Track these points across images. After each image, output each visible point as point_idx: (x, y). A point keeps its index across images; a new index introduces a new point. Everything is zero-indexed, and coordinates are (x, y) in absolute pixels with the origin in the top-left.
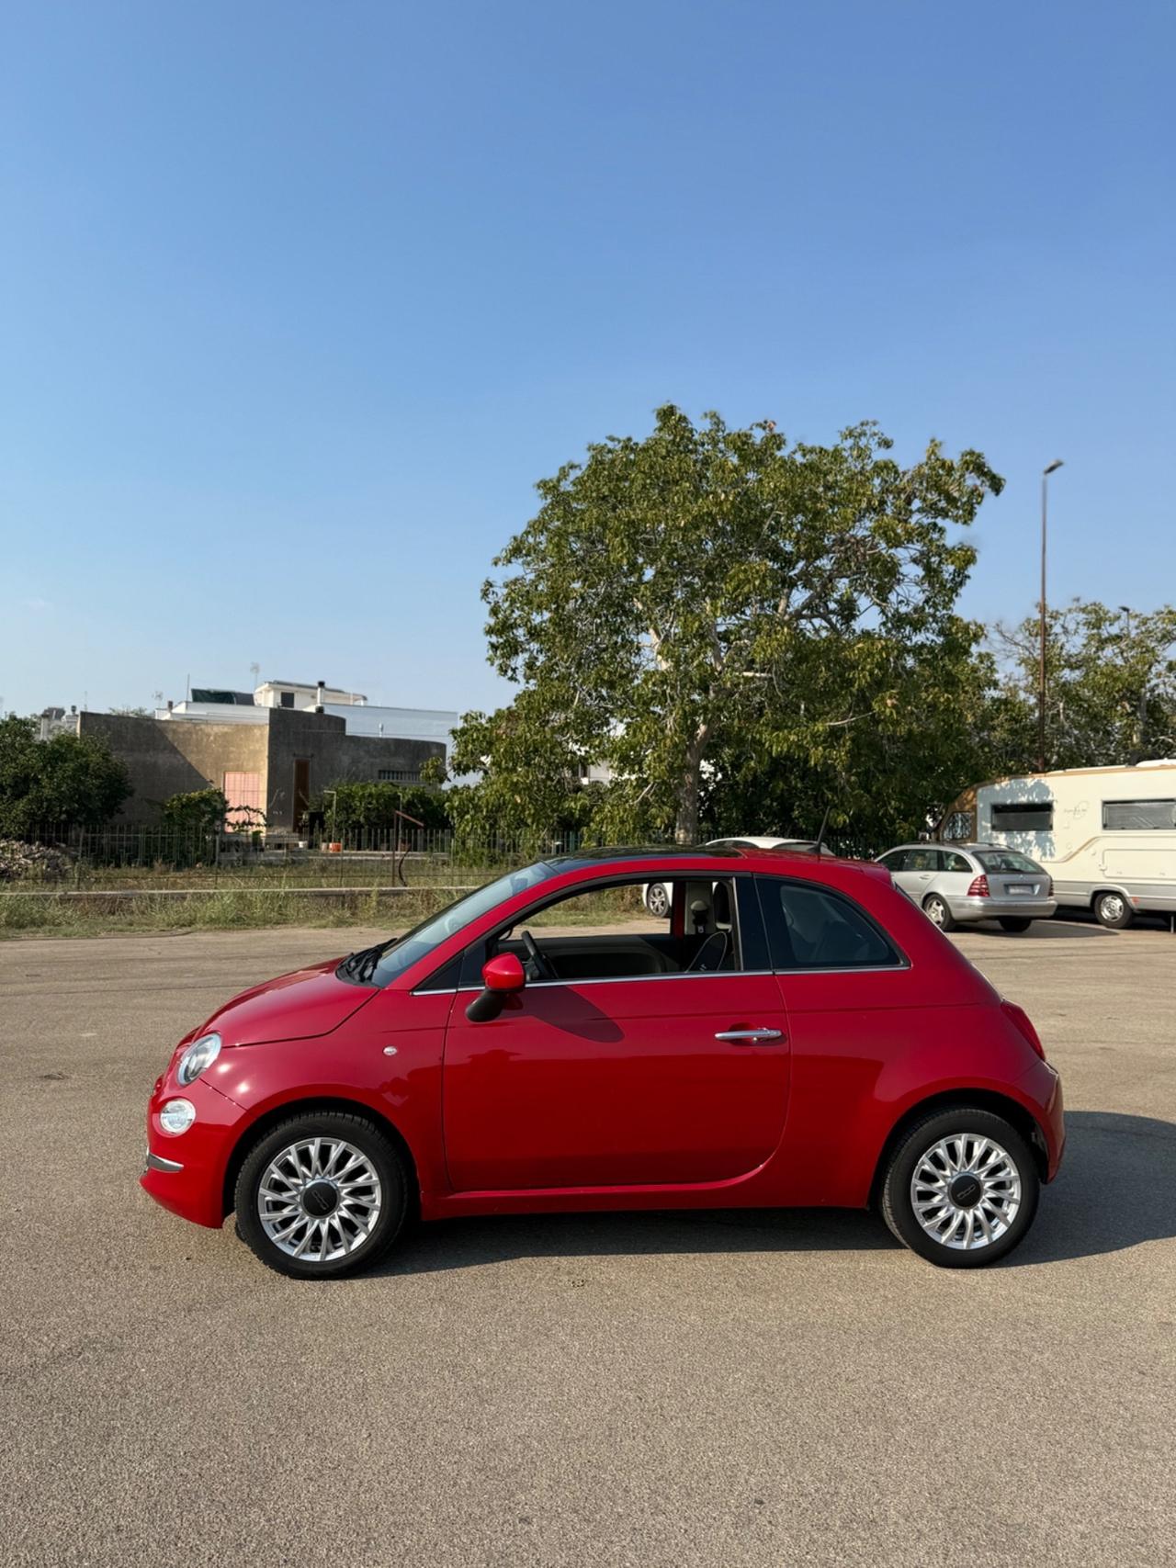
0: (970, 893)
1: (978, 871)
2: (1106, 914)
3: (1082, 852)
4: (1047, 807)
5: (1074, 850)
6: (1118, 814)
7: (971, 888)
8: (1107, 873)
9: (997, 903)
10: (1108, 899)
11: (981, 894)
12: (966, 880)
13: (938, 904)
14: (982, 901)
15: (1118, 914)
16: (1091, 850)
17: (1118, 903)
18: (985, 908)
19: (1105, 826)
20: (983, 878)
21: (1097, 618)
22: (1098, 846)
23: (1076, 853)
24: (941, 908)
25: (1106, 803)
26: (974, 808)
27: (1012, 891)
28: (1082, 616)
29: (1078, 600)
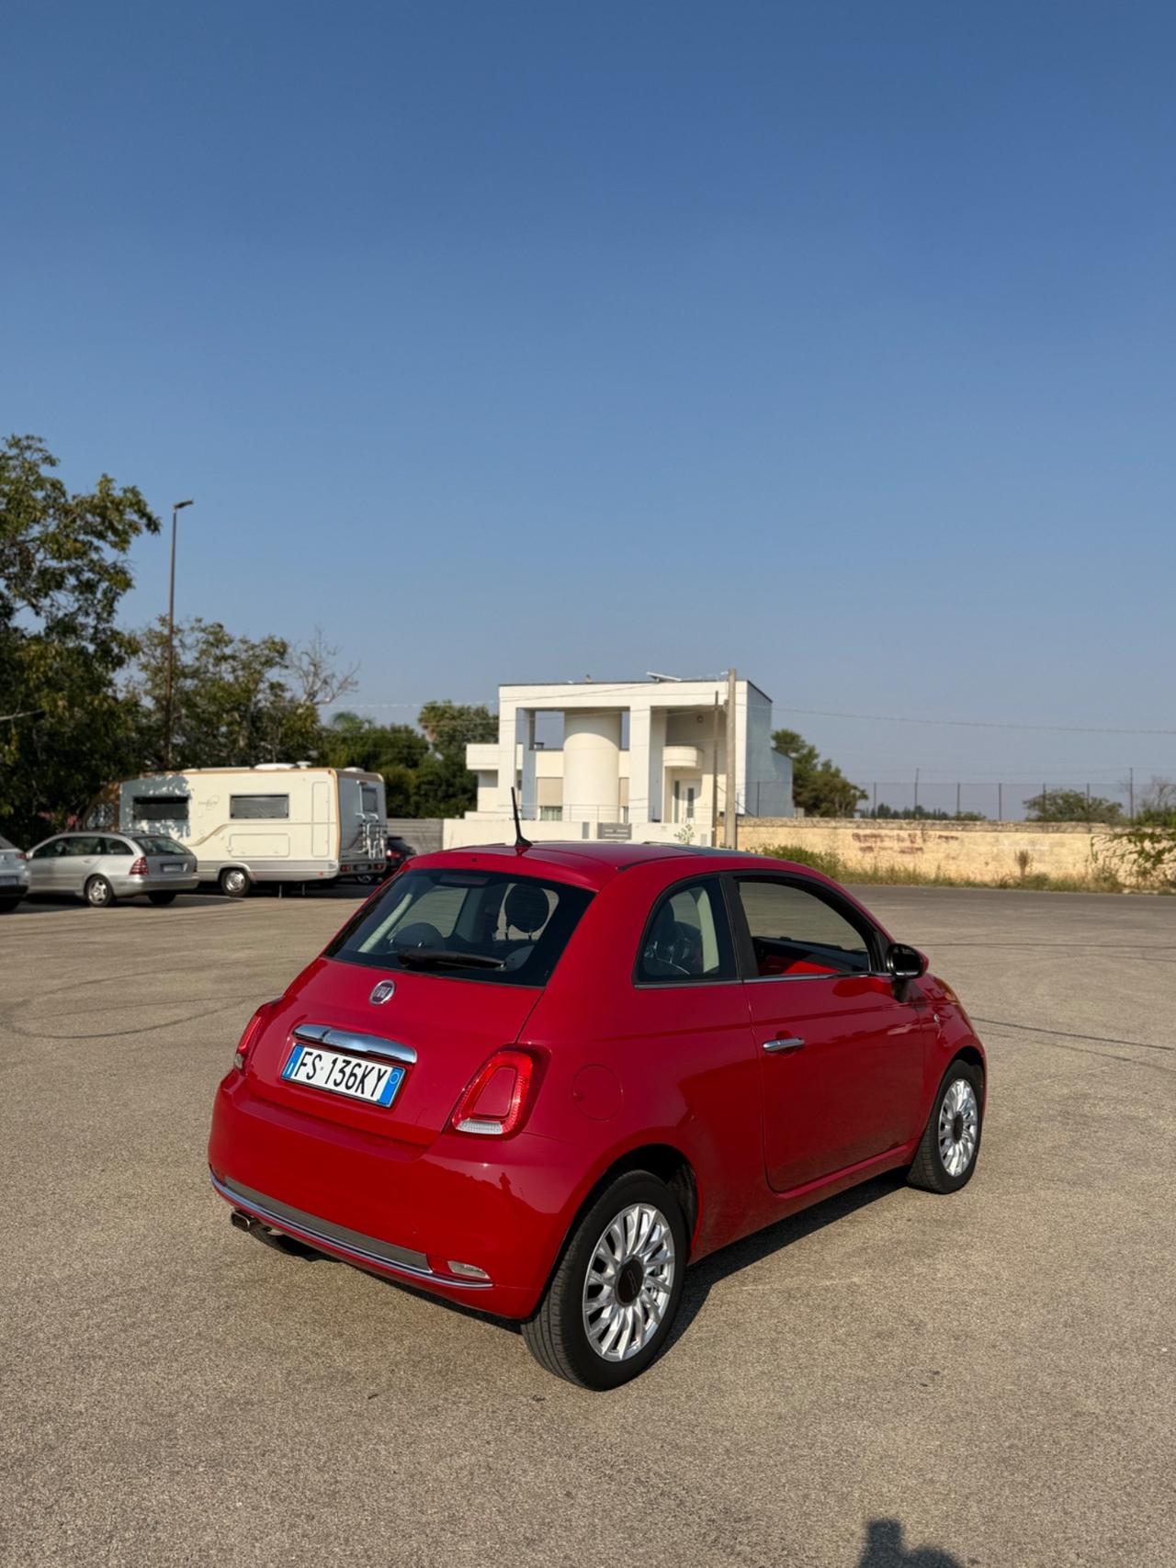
0: (132, 873)
1: (139, 854)
2: (230, 886)
3: (213, 836)
4: (184, 800)
5: (206, 835)
6: (243, 807)
7: (133, 868)
8: (233, 854)
9: (153, 880)
10: (233, 874)
11: (141, 873)
12: (126, 862)
13: (101, 884)
14: (142, 878)
15: (241, 886)
16: (221, 835)
17: (240, 877)
18: (144, 884)
19: (232, 816)
20: (143, 859)
21: (217, 637)
22: (226, 832)
23: (207, 838)
24: (104, 887)
25: (233, 797)
26: (118, 797)
27: (166, 869)
28: (201, 635)
29: (199, 621)
